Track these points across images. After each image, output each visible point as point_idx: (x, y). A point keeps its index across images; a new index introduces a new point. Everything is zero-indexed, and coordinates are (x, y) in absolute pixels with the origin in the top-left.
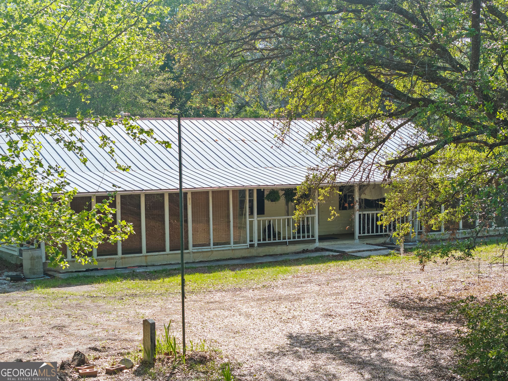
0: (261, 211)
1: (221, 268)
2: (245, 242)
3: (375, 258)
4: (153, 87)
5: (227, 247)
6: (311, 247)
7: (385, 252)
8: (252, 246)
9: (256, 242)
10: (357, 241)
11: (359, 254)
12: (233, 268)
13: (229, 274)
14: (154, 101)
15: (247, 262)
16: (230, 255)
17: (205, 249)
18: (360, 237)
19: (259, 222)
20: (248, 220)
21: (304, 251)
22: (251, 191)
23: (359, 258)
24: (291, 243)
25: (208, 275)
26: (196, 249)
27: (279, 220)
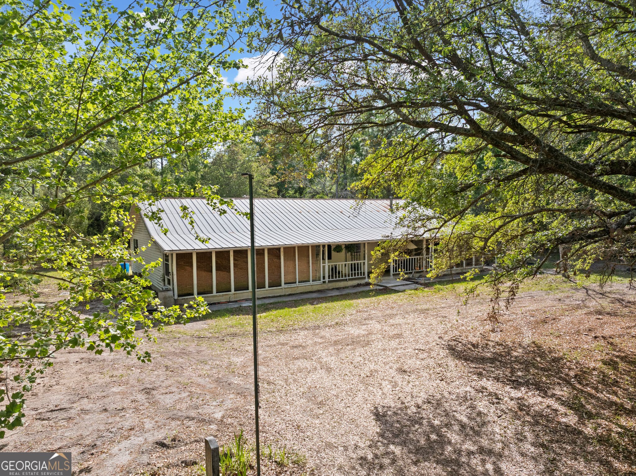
0: (330, 258)
1: (303, 302)
2: (320, 280)
3: (409, 292)
4: (266, 183)
5: (308, 284)
6: (363, 282)
7: (413, 286)
8: (324, 282)
9: (327, 279)
10: (392, 277)
11: (397, 288)
12: (312, 301)
13: (309, 308)
14: (267, 191)
15: (322, 296)
16: (310, 289)
17: (293, 285)
18: (394, 275)
19: (329, 266)
20: (322, 265)
21: (359, 285)
22: (324, 246)
23: (398, 291)
24: (350, 280)
25: (294, 309)
26: (287, 286)
27: (342, 265)
